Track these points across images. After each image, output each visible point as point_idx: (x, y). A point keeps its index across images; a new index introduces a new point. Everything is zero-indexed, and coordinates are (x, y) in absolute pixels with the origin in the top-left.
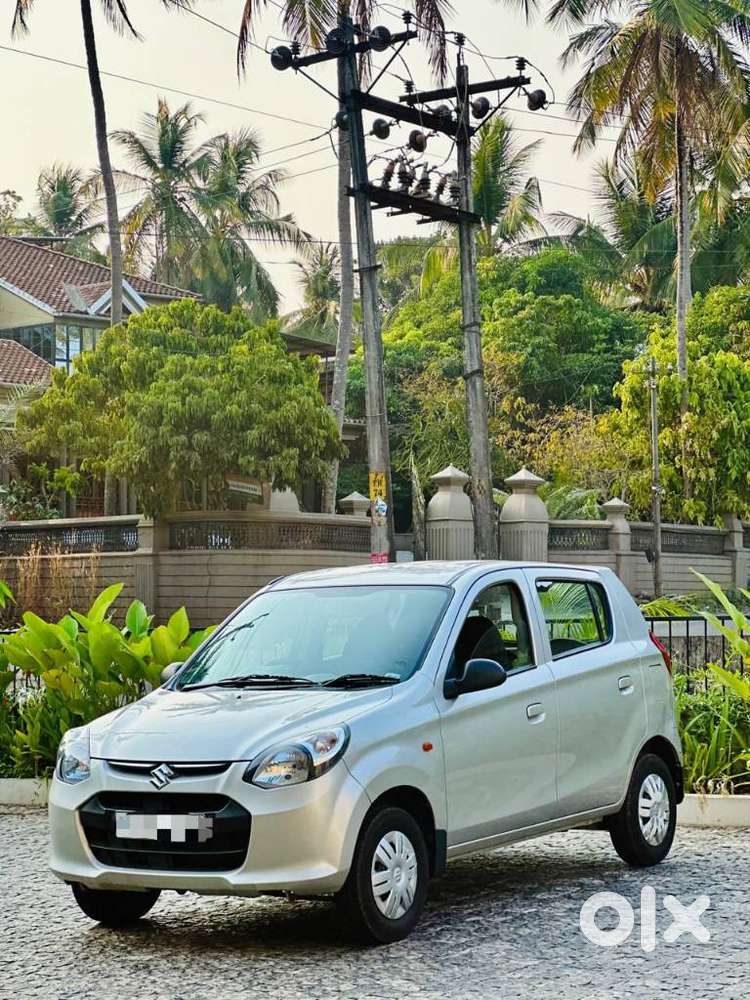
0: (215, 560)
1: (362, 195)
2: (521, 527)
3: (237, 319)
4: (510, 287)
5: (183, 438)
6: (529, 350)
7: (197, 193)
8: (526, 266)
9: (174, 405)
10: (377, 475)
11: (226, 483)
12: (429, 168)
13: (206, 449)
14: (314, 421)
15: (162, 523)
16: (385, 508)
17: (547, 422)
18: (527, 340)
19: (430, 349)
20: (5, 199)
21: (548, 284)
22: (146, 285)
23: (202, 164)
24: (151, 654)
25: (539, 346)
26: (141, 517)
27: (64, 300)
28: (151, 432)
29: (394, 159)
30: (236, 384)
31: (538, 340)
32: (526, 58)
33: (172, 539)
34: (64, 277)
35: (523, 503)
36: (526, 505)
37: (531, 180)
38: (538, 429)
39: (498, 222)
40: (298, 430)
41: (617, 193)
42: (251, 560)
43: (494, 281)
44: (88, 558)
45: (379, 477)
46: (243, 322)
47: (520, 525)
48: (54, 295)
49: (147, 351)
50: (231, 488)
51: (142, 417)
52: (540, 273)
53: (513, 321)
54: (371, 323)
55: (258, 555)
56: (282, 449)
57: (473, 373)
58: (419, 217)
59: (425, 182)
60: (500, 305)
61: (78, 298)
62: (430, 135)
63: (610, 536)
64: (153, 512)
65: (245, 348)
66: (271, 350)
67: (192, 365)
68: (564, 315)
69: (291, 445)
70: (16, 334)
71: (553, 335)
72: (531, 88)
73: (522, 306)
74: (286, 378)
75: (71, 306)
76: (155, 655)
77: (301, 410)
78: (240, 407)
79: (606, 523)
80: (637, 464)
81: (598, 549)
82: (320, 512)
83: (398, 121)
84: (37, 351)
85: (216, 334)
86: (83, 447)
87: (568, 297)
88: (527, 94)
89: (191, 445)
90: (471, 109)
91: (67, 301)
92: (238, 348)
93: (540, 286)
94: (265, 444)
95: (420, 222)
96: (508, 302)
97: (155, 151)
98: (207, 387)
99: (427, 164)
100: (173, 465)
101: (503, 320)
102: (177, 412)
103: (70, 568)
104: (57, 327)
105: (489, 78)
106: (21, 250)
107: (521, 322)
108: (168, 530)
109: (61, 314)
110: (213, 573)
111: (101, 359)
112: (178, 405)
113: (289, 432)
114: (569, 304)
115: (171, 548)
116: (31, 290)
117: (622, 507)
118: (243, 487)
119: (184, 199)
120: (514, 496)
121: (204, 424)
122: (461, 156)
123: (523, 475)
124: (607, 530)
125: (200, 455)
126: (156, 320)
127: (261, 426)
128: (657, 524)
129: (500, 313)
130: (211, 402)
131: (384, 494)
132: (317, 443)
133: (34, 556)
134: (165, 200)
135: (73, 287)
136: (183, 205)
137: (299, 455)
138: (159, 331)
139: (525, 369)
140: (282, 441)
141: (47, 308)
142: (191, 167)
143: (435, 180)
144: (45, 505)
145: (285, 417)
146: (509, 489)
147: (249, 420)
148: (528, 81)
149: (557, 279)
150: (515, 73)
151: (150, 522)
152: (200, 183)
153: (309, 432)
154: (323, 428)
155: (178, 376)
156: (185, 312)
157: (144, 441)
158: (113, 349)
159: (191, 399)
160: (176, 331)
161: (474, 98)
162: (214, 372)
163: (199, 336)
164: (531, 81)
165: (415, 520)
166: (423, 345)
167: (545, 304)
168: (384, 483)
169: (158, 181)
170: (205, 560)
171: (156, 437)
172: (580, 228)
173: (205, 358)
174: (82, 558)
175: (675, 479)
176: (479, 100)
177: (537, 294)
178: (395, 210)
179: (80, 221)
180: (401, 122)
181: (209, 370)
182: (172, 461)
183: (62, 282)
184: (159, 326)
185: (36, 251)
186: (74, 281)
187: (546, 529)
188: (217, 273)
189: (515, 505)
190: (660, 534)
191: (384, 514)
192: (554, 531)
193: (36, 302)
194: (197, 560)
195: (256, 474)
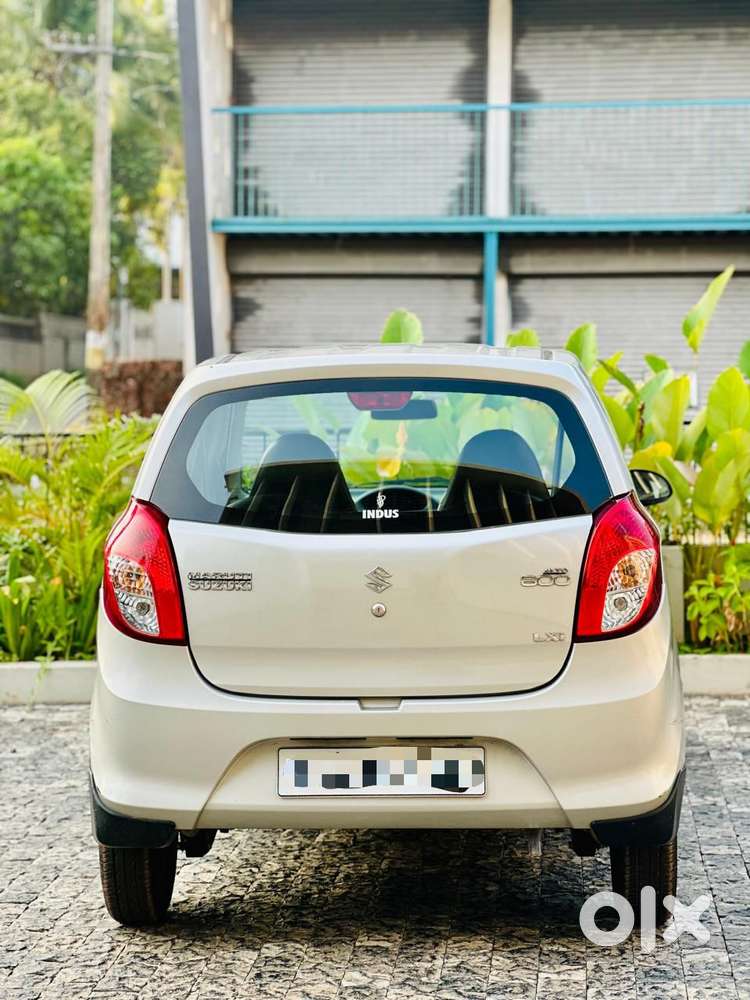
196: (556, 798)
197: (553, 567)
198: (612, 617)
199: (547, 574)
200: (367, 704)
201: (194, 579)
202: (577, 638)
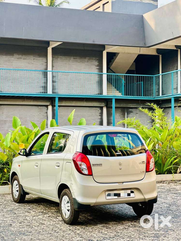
196: (144, 197)
201: (93, 165)
202: (146, 172)
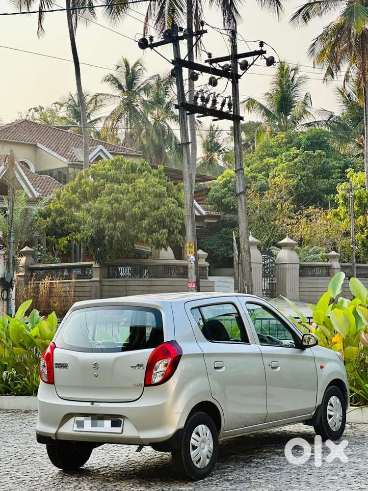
0: (128, 284)
1: (182, 108)
2: (286, 266)
3: (142, 166)
4: (293, 147)
5: (112, 224)
6: (299, 178)
7: (144, 102)
8: (301, 136)
9: (107, 208)
10: (190, 243)
11: (133, 246)
12: (216, 94)
13: (123, 230)
14: (175, 215)
15: (103, 265)
16: (194, 260)
17: (300, 214)
18: (298, 173)
19: (252, 177)
20: (55, 106)
21: (312, 145)
22: (114, 148)
23: (146, 89)
24: (39, 335)
25: (304, 176)
26: (93, 263)
27: (74, 155)
28: (97, 221)
29: (198, 91)
30: (138, 198)
31: (303, 173)
32: (264, 41)
33: (109, 273)
34: (74, 145)
35: (287, 254)
36: (288, 255)
37: (307, 94)
38: (296, 217)
39: (290, 114)
40: (168, 220)
41: (348, 100)
42: (147, 284)
43: (286, 143)
44: (70, 282)
45: (191, 245)
46: (146, 167)
47: (285, 265)
48: (68, 154)
49: (98, 181)
50: (136, 248)
51: (92, 215)
52: (308, 139)
53: (292, 163)
54: (187, 170)
55: (149, 281)
56: (160, 229)
57: (241, 193)
58: (213, 118)
59: (214, 102)
60: (285, 156)
61: (80, 155)
62: (218, 79)
63: (331, 270)
64: (99, 260)
65: (143, 180)
66: (155, 181)
67: (117, 189)
68: (317, 160)
69: (164, 227)
70: (50, 173)
71: (311, 171)
72: (267, 56)
73: (297, 156)
74: (162, 195)
75: (76, 159)
76: (41, 336)
77: (169, 211)
78: (139, 209)
79: (328, 263)
80: (347, 234)
81: (324, 276)
82: (181, 260)
83: (201, 73)
84: (60, 181)
85: (132, 173)
86: (68, 228)
87: (320, 151)
88: (265, 58)
89: (115, 227)
90: (239, 66)
91: (75, 156)
92: (139, 180)
93: (308, 146)
94: (152, 227)
95: (214, 120)
96: (290, 155)
97: (124, 83)
98: (124, 199)
99: (215, 93)
100: (107, 237)
101: (287, 163)
102: (109, 212)
103: (62, 287)
104: (69, 169)
105: (248, 51)
106: (55, 132)
107: (296, 164)
108: (106, 269)
109: (71, 163)
110: (127, 290)
111: (77, 186)
112: (109, 208)
113: (163, 221)
114: (320, 155)
115: (108, 278)
116: (57, 152)
117: (336, 255)
118: (142, 248)
119: (138, 106)
120: (282, 251)
121: (122, 217)
122: (234, 89)
123: (286, 240)
124: (329, 268)
125: (120, 232)
126: (104, 166)
127: (149, 218)
128: (353, 264)
129: (286, 160)
130: (125, 207)
131: (193, 253)
132: (177, 227)
133: (46, 281)
134: (129, 106)
135: (78, 149)
136: (137, 108)
137: (168, 233)
138: (104, 172)
139: (297, 187)
140: (160, 226)
141: (65, 160)
142: (141, 89)
143: (220, 100)
144: (54, 256)
145: (161, 214)
146: (280, 247)
147: (144, 216)
148: (265, 52)
149: (316, 142)
150: (259, 49)
151: (97, 265)
152: (145, 98)
153: (173, 221)
154: (180, 219)
155: (110, 194)
156: (118, 162)
157: (93, 226)
158: (83, 181)
159: (116, 205)
160: (113, 172)
161: (240, 60)
162: (128, 192)
163: (124, 174)
164: (267, 52)
165: (235, 263)
166: (249, 175)
167: (308, 155)
168: (193, 247)
169: (126, 97)
170: (124, 283)
171: (99, 224)
172: (331, 116)
173: (125, 185)
174: (67, 282)
175: (365, 241)
176: (243, 61)
177: (305, 150)
178: (200, 115)
179: (88, 116)
180: (203, 73)
181: (126, 191)
182: (106, 236)
183: (73, 147)
184: (105, 169)
185: (61, 133)
186: (79, 147)
187: (298, 266)
188: (154, 141)
189: (283, 255)
190: (355, 269)
191: (194, 263)
192: (302, 268)
193: (59, 157)
194: (119, 283)
195: (147, 241)
197: (140, 363)
198: (157, 379)
199: (138, 365)
200: (94, 403)
202: (145, 385)
